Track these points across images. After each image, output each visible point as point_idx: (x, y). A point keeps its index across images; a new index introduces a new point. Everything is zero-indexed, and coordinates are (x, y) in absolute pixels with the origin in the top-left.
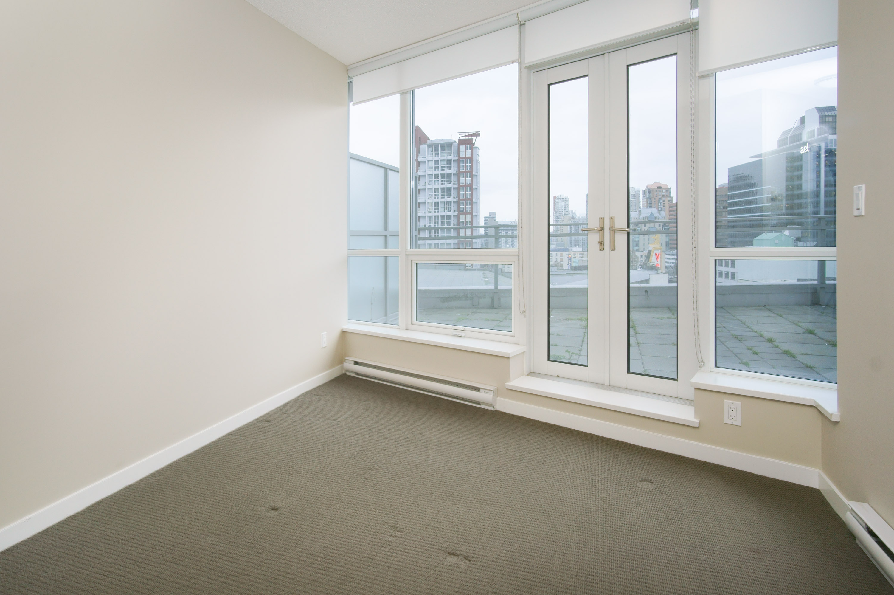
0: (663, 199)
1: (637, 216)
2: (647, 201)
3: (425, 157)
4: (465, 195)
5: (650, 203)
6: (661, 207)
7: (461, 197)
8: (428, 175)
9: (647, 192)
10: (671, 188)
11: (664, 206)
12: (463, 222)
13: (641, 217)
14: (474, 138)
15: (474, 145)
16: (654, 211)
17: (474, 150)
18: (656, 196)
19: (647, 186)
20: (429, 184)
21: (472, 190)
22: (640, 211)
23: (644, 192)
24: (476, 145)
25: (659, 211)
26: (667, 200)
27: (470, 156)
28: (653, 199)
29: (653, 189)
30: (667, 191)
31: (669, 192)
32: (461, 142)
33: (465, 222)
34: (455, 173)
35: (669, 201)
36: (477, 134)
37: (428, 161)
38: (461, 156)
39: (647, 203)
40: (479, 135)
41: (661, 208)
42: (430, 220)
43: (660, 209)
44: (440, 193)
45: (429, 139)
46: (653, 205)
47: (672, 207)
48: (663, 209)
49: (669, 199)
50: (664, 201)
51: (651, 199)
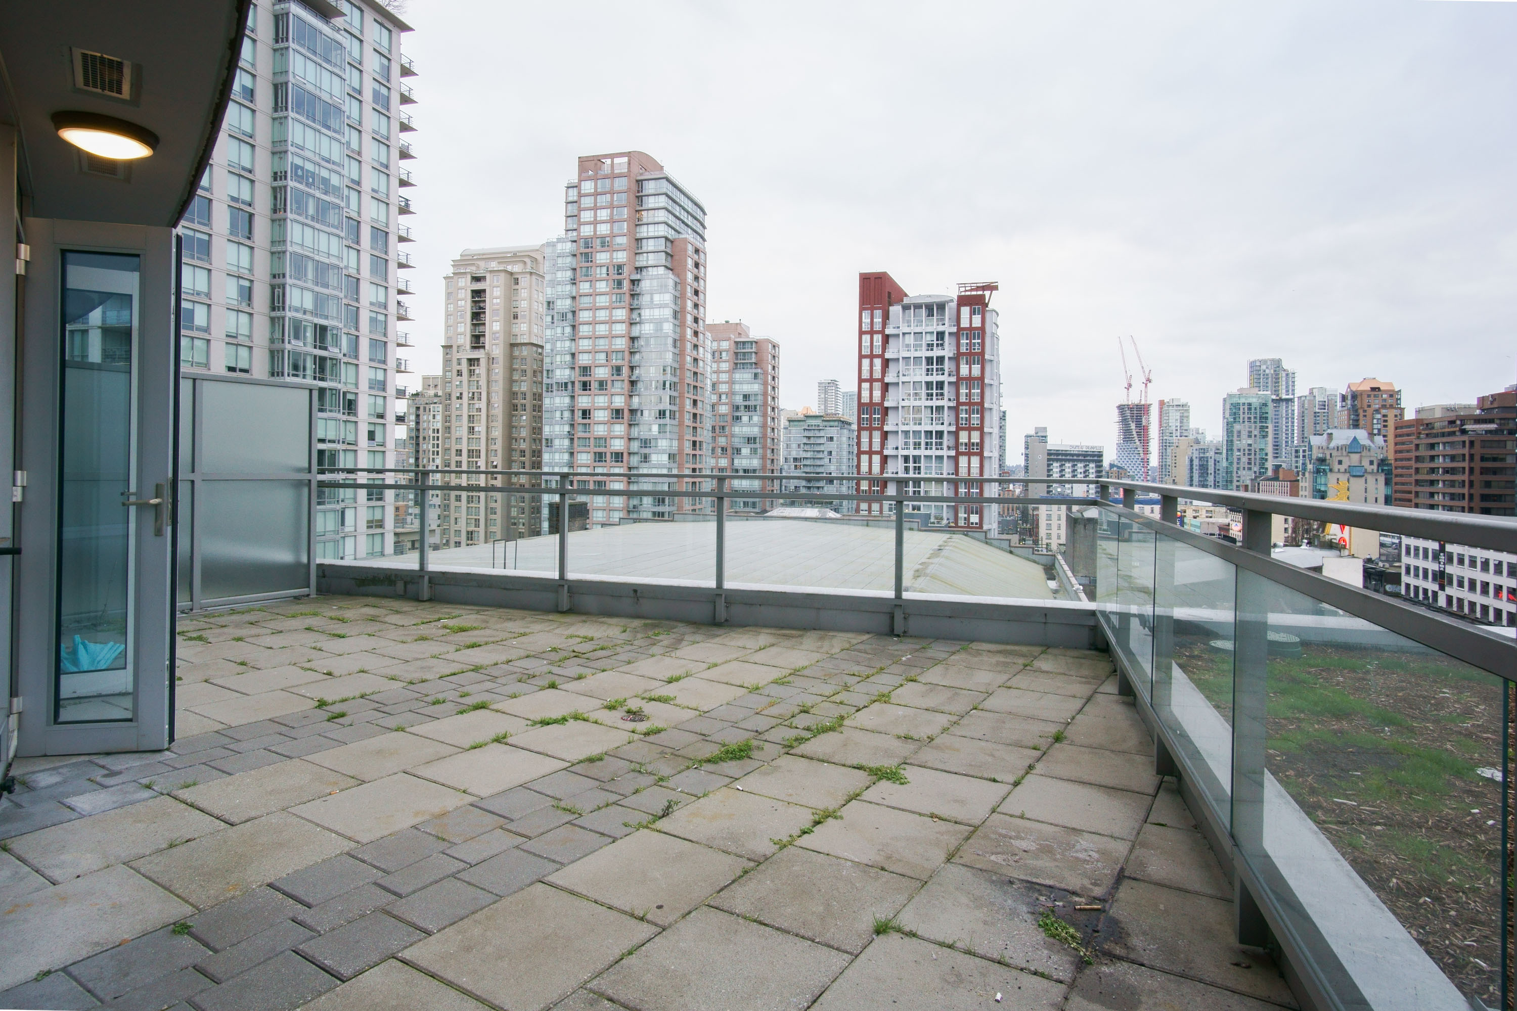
0: (1384, 411)
1: (1324, 444)
2: (1349, 415)
3: (898, 327)
4: (969, 395)
5: (1356, 418)
6: (1379, 426)
7: (963, 399)
8: (903, 358)
9: (1349, 397)
10: (1400, 391)
11: (1385, 426)
12: (966, 444)
13: (1332, 445)
14: (987, 293)
15: (987, 305)
16: (1361, 435)
17: (988, 315)
18: (1369, 406)
19: (1349, 387)
20: (904, 375)
21: (983, 387)
22: (1330, 435)
23: (1344, 398)
24: (990, 307)
25: (1371, 435)
26: (1391, 413)
27: (980, 325)
28: (1361, 412)
29: (1362, 393)
30: (1391, 396)
31: (1397, 399)
32: (963, 301)
33: (969, 444)
34: (951, 355)
35: (1396, 416)
36: (992, 287)
37: (904, 334)
38: (962, 326)
39: (1349, 419)
40: (996, 288)
41: (1379, 430)
42: (906, 438)
43: (1376, 431)
44: (924, 392)
45: (906, 295)
46: (1362, 422)
47: (1402, 427)
48: (1383, 432)
49: (1397, 412)
50: (1384, 416)
51: (1356, 411)
